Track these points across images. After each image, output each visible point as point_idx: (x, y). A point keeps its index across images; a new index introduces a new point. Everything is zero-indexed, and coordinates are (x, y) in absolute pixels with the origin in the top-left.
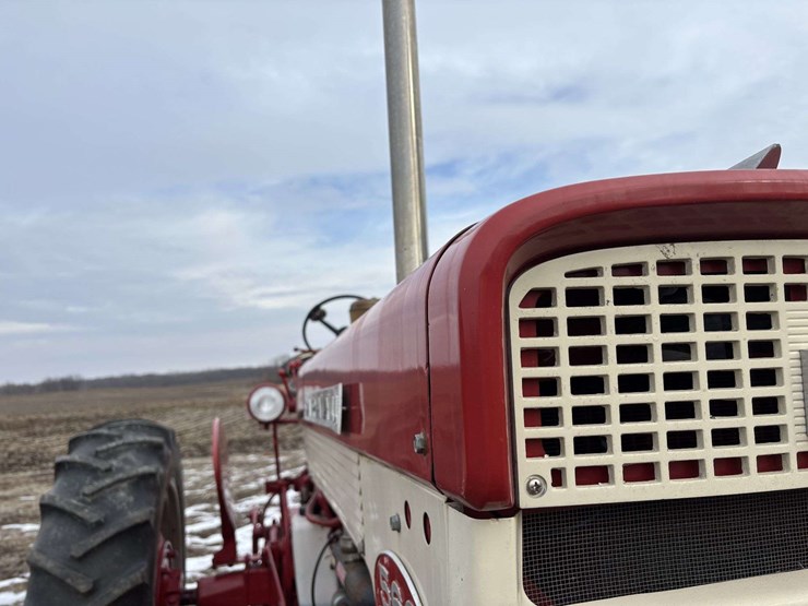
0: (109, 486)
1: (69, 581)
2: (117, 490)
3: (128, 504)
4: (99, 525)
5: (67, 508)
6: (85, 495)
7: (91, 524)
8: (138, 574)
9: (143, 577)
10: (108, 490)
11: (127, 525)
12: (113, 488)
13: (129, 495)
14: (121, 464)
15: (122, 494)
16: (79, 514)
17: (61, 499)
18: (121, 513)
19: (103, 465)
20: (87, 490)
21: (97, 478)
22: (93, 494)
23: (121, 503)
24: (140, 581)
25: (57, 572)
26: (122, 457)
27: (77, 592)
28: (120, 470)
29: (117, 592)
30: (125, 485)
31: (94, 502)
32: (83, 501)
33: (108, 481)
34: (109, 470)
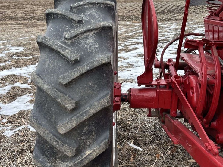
0: (82, 34)
1: (59, 100)
2: (87, 38)
3: (95, 48)
4: (77, 62)
5: (55, 47)
6: (65, 38)
7: (72, 61)
8: (105, 100)
9: (108, 102)
10: (81, 37)
11: (96, 64)
12: (84, 36)
13: (95, 42)
14: (88, 18)
15: (91, 41)
16: (63, 52)
17: (50, 40)
18: (91, 55)
19: (76, 17)
20: (67, 35)
21: (73, 27)
22: (71, 39)
23: (90, 48)
24: (107, 105)
25: (51, 92)
26: (88, 13)
27: (66, 109)
28: (88, 22)
29: (92, 111)
30: (92, 34)
31: (72, 45)
32: (65, 43)
33: (80, 30)
34: (80, 22)
